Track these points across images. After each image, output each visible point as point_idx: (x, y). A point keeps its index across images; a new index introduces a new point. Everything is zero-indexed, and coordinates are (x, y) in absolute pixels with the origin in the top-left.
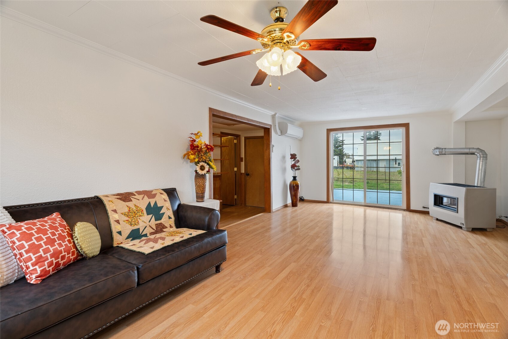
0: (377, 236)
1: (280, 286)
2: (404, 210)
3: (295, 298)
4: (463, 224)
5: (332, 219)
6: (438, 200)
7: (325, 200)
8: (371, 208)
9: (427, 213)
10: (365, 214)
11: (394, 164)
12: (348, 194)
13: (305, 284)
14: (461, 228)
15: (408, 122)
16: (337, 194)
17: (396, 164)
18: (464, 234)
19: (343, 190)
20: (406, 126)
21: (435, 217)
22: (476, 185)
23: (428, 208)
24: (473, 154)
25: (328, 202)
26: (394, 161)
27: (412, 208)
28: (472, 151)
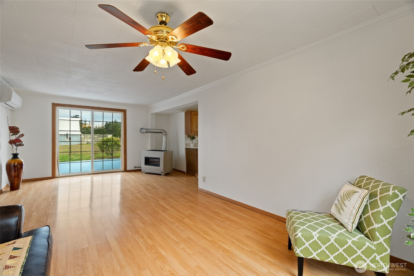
0: (102, 197)
1: (125, 250)
2: (123, 171)
3: (147, 248)
4: (162, 172)
5: (57, 193)
6: (148, 161)
7: (50, 175)
8: (95, 175)
9: (140, 170)
10: (92, 182)
11: (65, 139)
12: (76, 166)
13: (139, 238)
14: (160, 175)
15: (126, 109)
16: (63, 167)
17: (67, 138)
18: (162, 179)
19: (70, 163)
20: (124, 111)
21: (144, 172)
22: (163, 150)
23: (141, 167)
24: (161, 133)
25: (53, 177)
26: (66, 136)
27: (128, 169)
28: (161, 131)
